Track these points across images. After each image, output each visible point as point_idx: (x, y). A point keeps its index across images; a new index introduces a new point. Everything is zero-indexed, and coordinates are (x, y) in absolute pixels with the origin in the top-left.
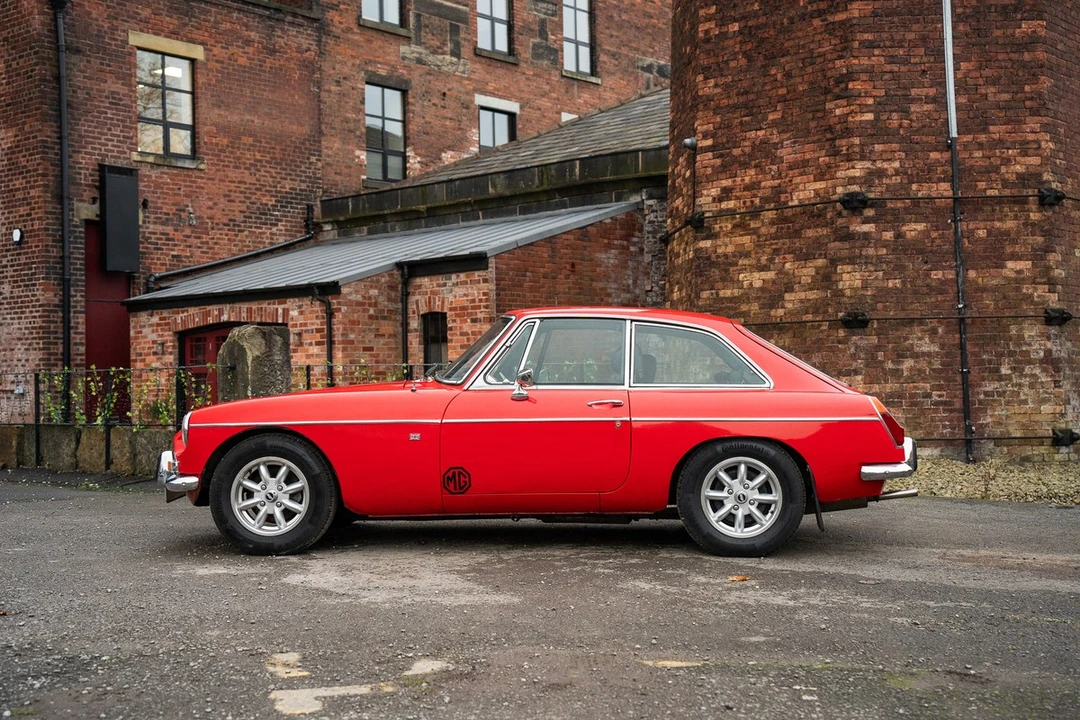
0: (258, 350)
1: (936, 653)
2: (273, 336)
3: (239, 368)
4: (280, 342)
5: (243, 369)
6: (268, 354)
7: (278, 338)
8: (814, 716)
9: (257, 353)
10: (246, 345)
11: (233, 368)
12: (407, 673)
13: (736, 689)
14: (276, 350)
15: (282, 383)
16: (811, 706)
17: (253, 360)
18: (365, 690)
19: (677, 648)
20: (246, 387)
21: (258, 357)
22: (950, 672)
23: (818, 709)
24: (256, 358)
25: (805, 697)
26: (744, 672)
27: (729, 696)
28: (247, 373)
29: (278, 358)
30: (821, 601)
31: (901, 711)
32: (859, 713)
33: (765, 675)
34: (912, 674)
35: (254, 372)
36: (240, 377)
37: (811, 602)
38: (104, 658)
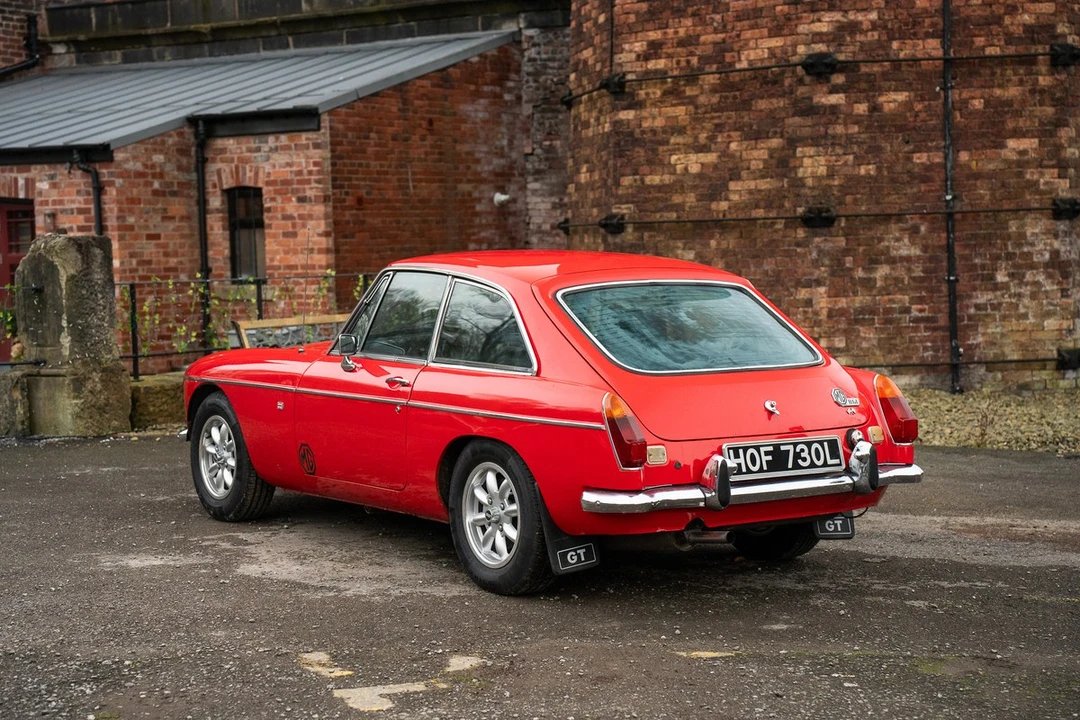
0: (73, 268)
1: (960, 638)
2: (92, 250)
3: (48, 290)
4: (100, 257)
5: (54, 292)
6: (86, 272)
7: (97, 251)
8: (860, 701)
9: (72, 271)
10: (57, 261)
11: (39, 291)
12: (448, 669)
13: (778, 678)
14: (96, 266)
15: (105, 308)
16: (854, 692)
17: (68, 280)
18: (420, 687)
19: (702, 638)
20: (59, 316)
21: (73, 277)
22: (977, 657)
23: (862, 695)
24: (71, 278)
25: (846, 685)
26: (780, 661)
27: (773, 684)
28: (60, 298)
29: (98, 276)
30: (831, 583)
31: (940, 695)
32: (901, 698)
33: (800, 664)
34: (942, 660)
35: (70, 296)
36: (50, 301)
37: (821, 585)
38: (127, 663)
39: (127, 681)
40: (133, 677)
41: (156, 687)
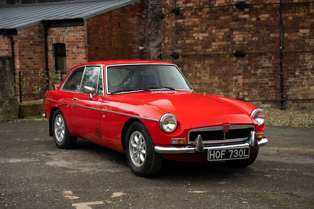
1: (282, 187)
2: (6, 60)
6: (4, 68)
7: (8, 61)
8: (248, 208)
12: (112, 197)
13: (221, 200)
14: (7, 66)
16: (246, 205)
18: (102, 202)
19: (197, 186)
22: (287, 193)
23: (249, 206)
25: (244, 202)
26: (222, 194)
27: (219, 202)
29: (8, 69)
31: (274, 206)
32: (261, 207)
33: (229, 195)
34: (275, 194)
38: (3, 194)
39: (2, 201)
40: (4, 199)
41: (11, 203)
